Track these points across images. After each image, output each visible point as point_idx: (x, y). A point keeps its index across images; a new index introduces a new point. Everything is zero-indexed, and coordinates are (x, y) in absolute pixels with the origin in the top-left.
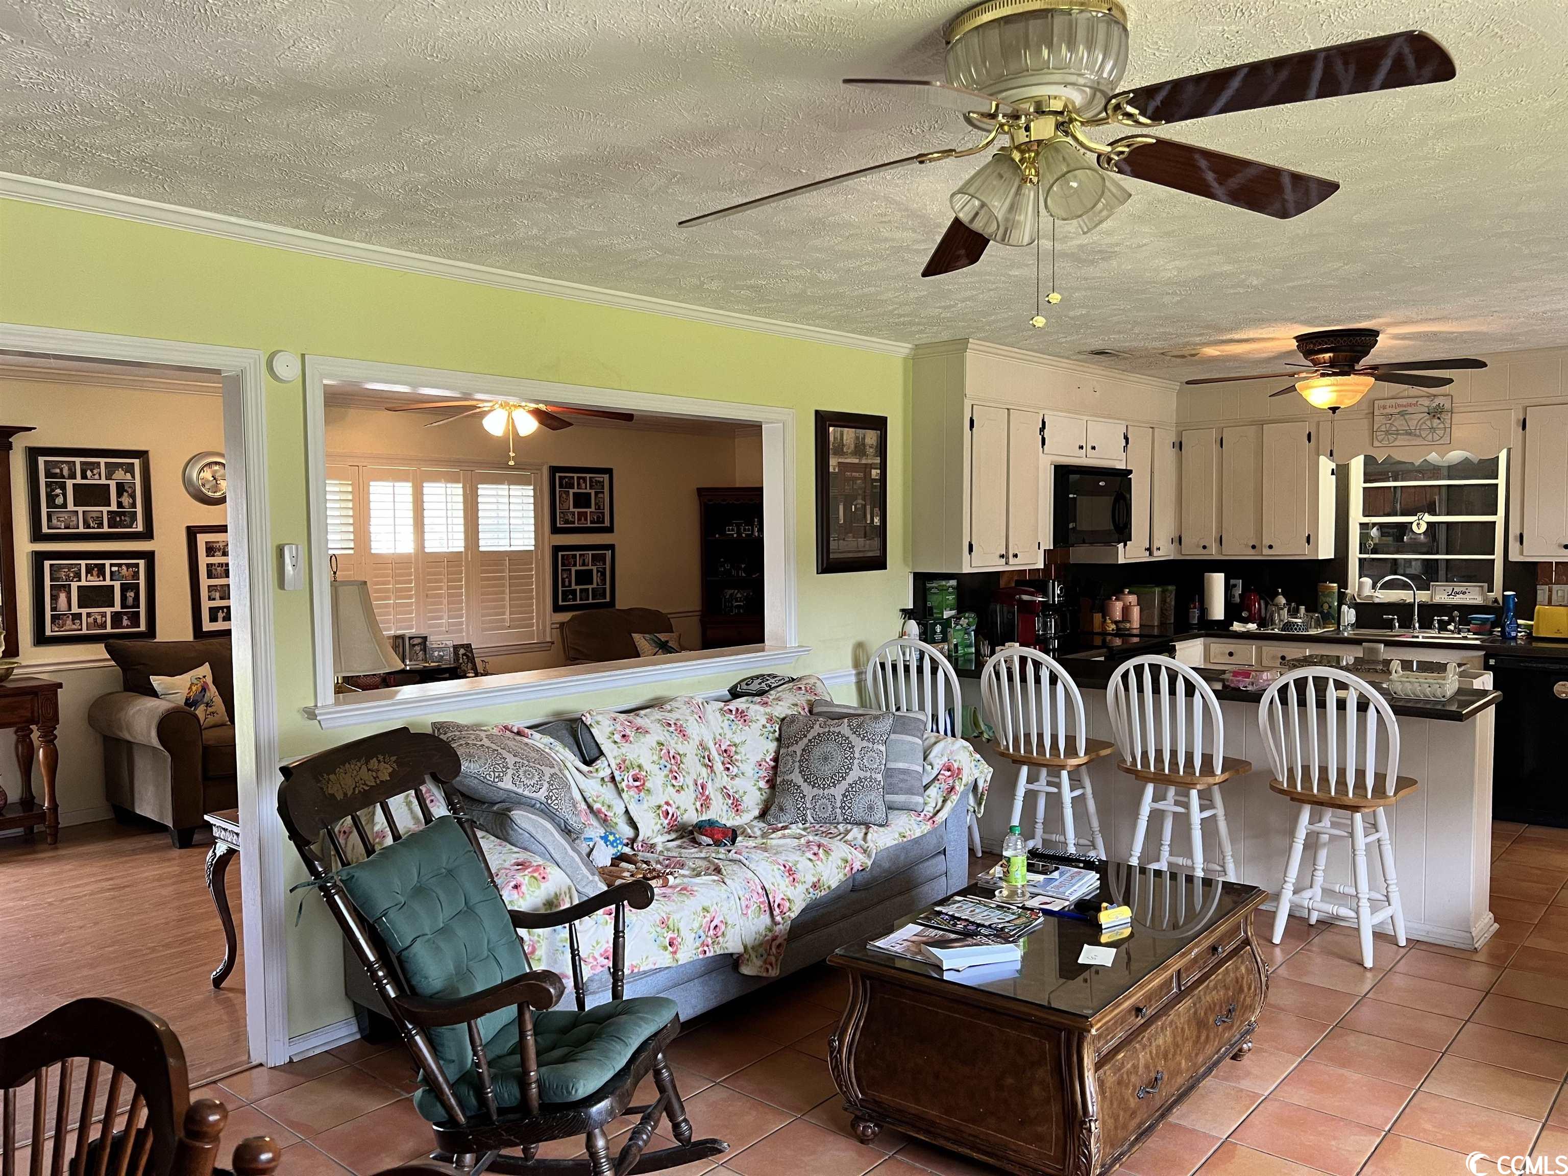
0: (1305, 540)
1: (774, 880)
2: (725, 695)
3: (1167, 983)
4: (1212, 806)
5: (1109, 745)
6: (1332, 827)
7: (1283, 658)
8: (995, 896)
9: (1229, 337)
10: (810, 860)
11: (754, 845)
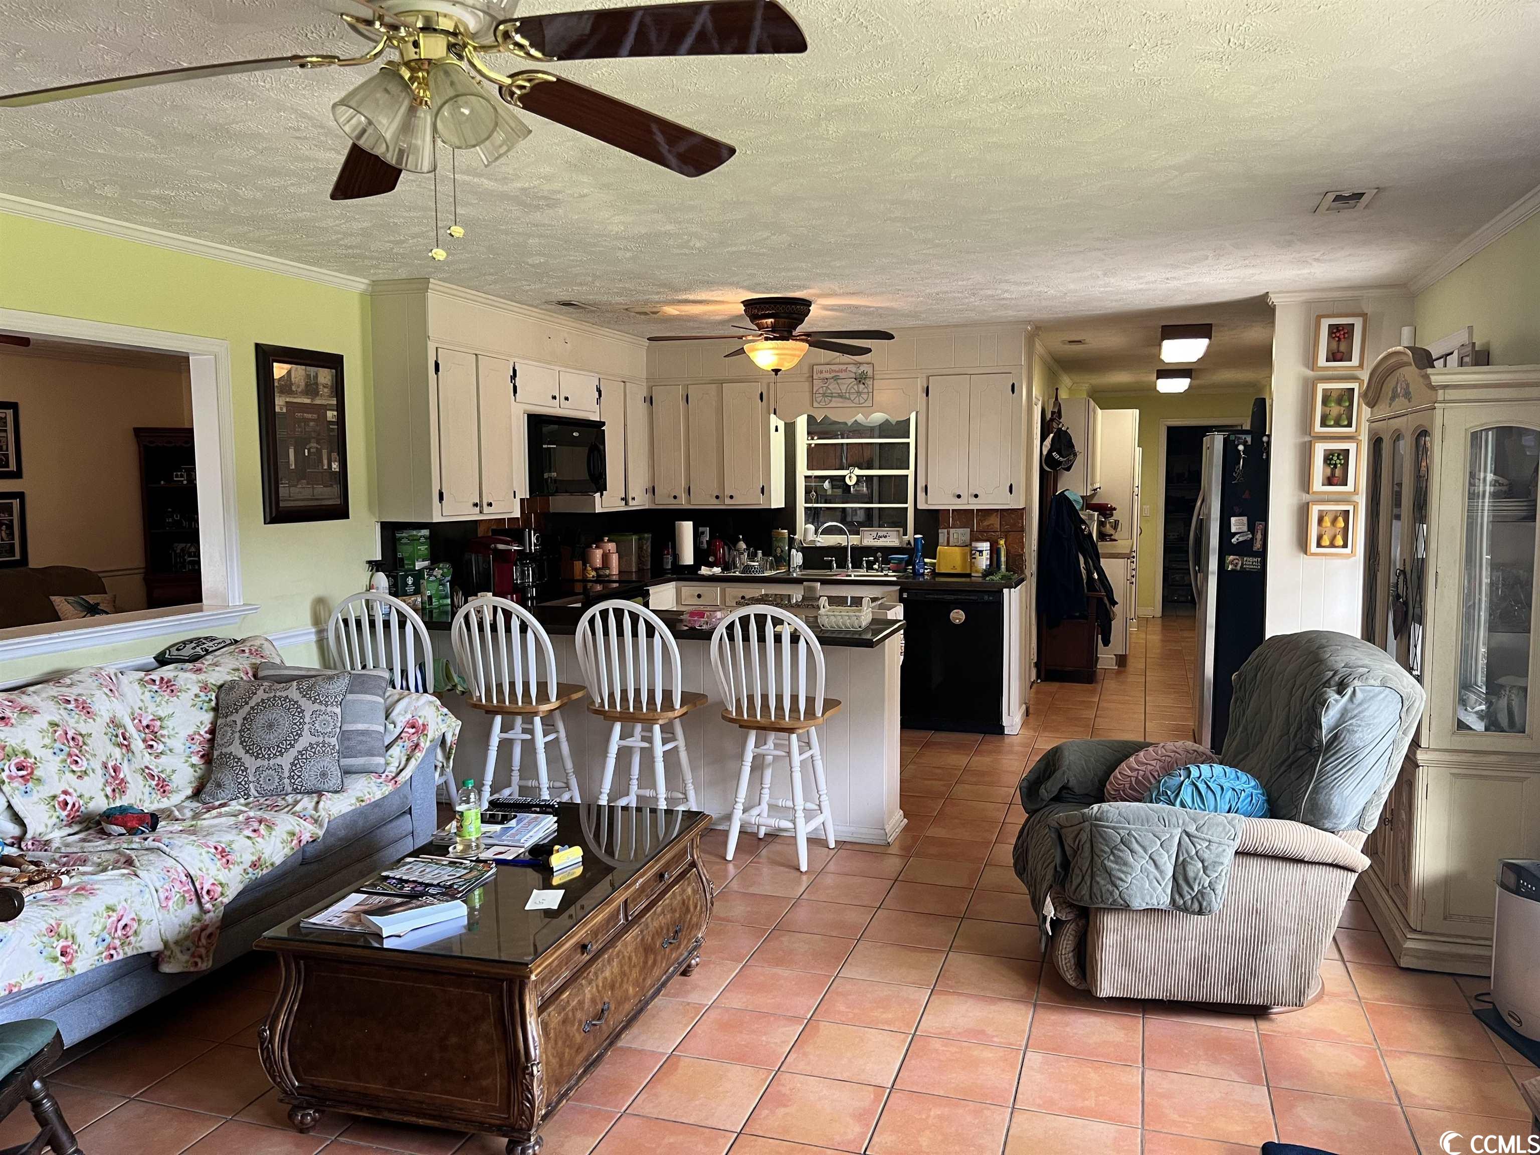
0: (760, 490)
1: (202, 865)
2: (152, 663)
3: (614, 916)
4: (674, 739)
5: (582, 688)
6: (775, 749)
7: (743, 598)
8: (448, 853)
9: (684, 297)
10: (249, 837)
11: (181, 828)
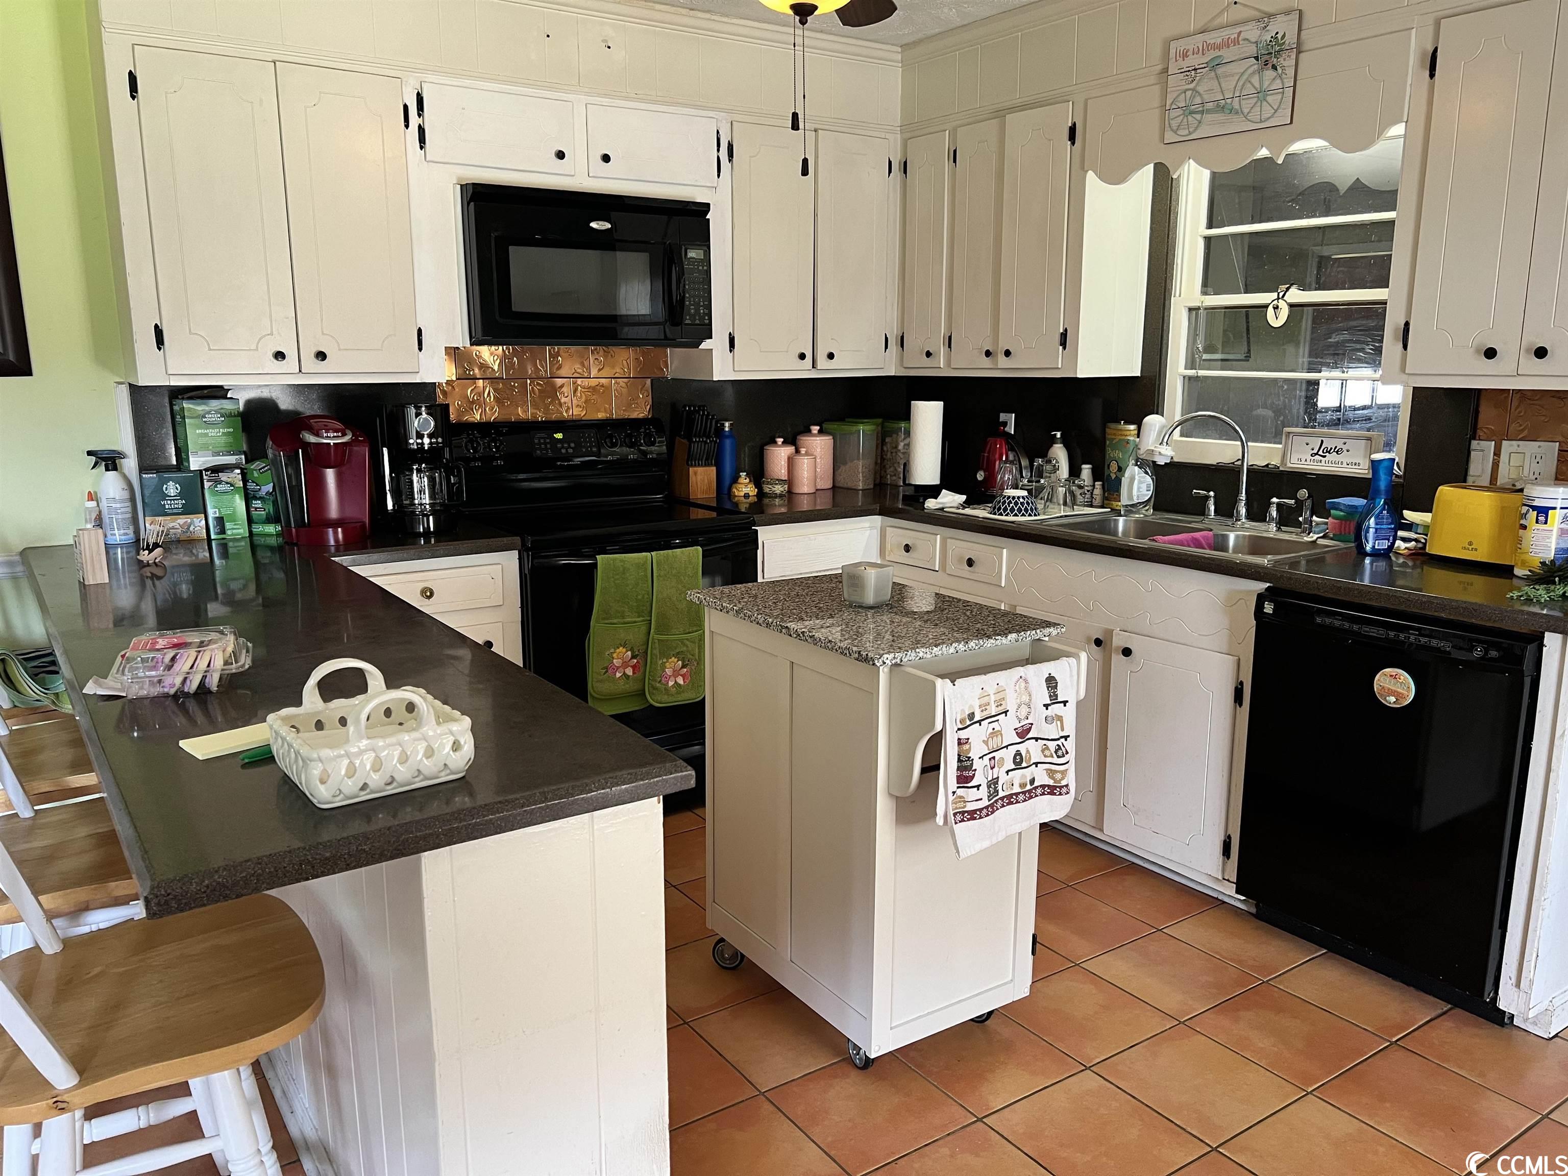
0: (1057, 338)
7: (970, 563)
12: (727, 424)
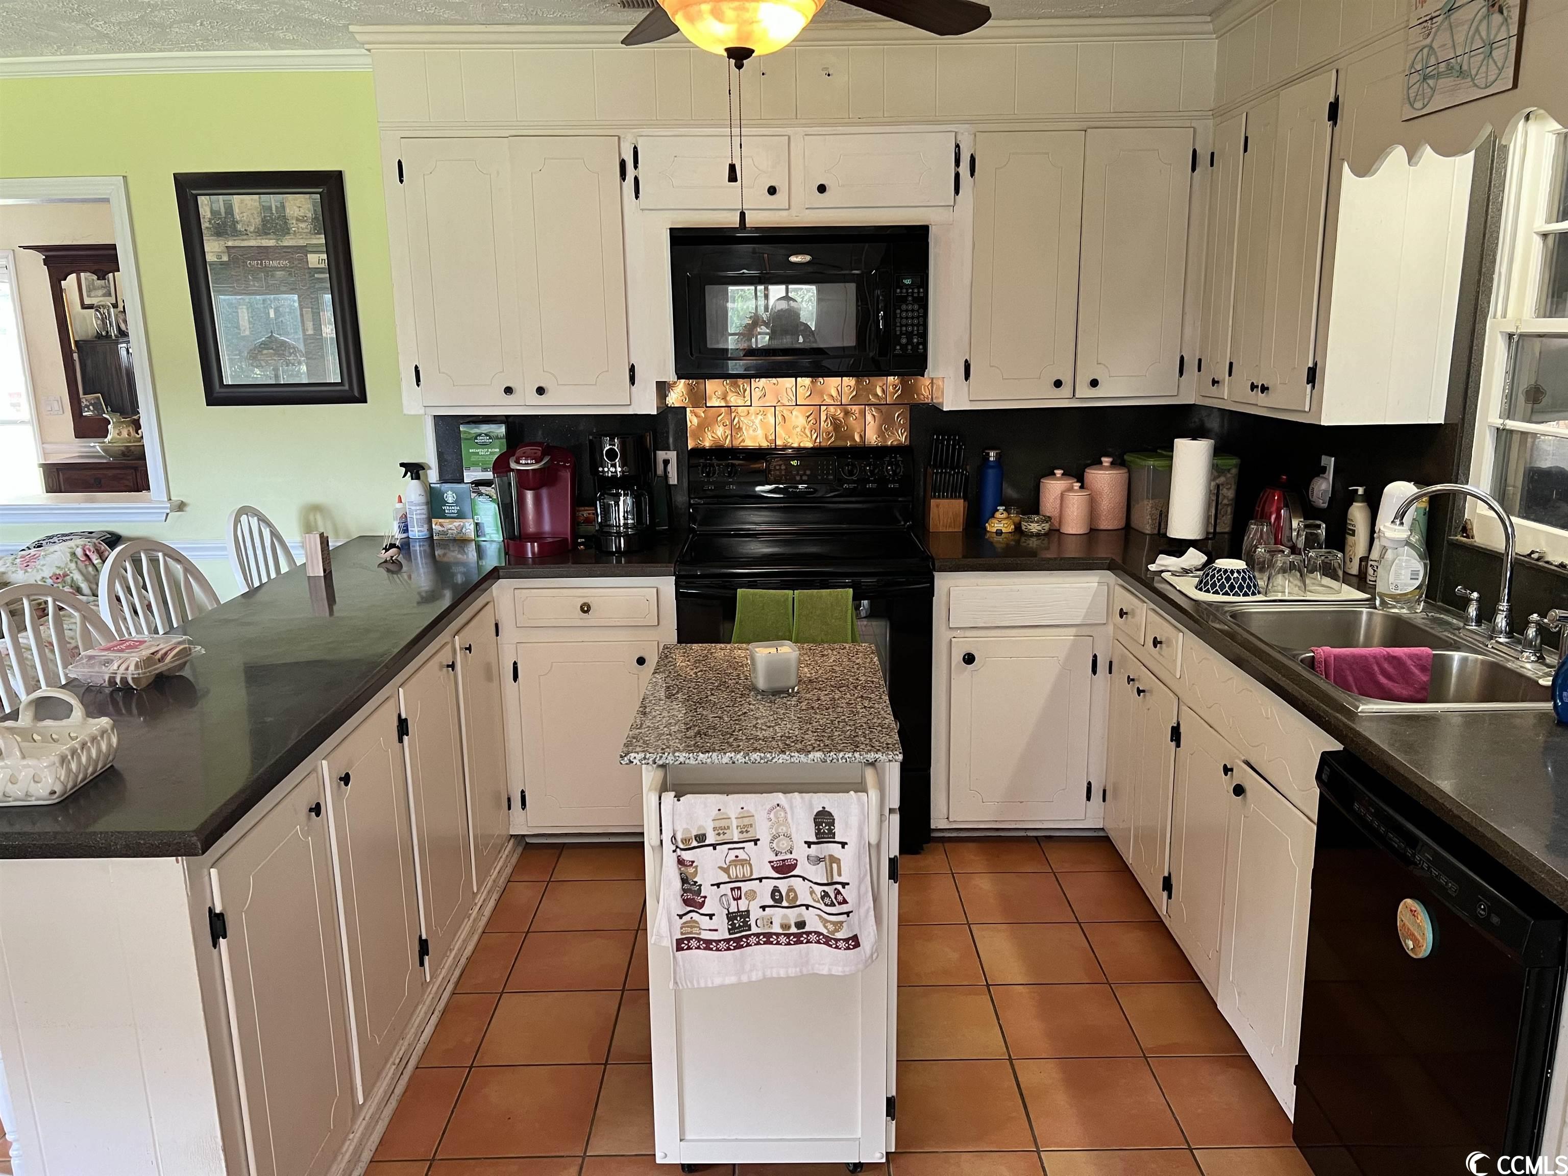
0: (1306, 375)
12: (992, 454)
